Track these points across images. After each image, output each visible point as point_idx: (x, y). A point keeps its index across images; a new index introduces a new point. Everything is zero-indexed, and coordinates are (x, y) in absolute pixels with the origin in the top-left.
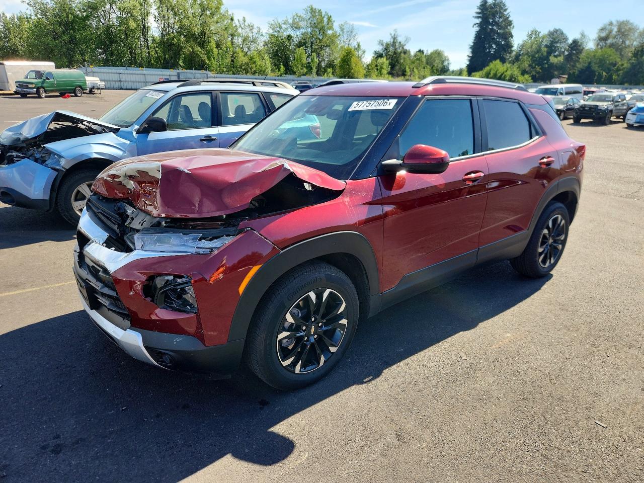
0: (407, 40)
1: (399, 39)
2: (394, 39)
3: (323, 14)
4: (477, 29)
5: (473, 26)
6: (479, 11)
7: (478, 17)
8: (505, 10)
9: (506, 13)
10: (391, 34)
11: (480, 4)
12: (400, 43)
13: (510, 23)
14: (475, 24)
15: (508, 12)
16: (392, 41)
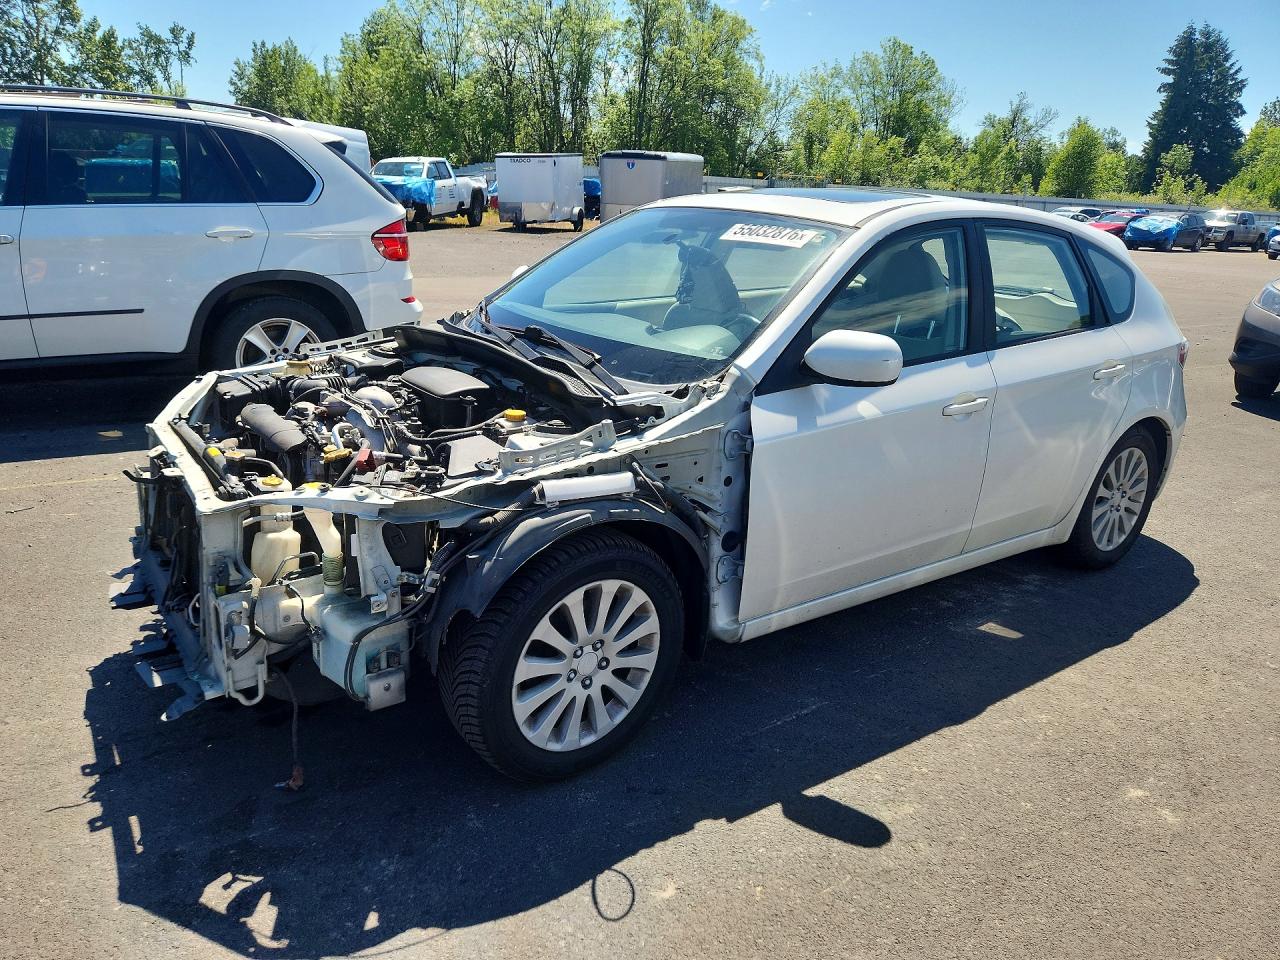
0: (1049, 116)
2: (1018, 114)
4: (1163, 96)
5: (1159, 89)
6: (1172, 57)
7: (1166, 71)
8: (1227, 58)
9: (1228, 65)
10: (1011, 103)
11: (1176, 43)
12: (1025, 121)
13: (1240, 87)
14: (1164, 86)
15: (1231, 62)
16: (1011, 118)
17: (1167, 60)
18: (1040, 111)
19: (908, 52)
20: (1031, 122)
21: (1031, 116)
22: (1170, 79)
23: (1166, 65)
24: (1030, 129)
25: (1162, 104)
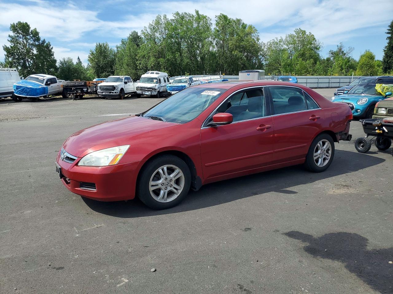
0: (351, 49)
1: (343, 50)
2: (340, 50)
3: (307, 33)
4: (388, 41)
5: (387, 39)
6: (389, 28)
7: (388, 33)
10: (338, 46)
11: (391, 24)
12: (343, 52)
14: (388, 38)
17: (389, 30)
18: (348, 48)
19: (304, 32)
20: (345, 52)
21: (345, 50)
22: (390, 35)
23: (388, 31)
24: (345, 54)
25: (388, 44)
